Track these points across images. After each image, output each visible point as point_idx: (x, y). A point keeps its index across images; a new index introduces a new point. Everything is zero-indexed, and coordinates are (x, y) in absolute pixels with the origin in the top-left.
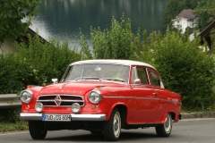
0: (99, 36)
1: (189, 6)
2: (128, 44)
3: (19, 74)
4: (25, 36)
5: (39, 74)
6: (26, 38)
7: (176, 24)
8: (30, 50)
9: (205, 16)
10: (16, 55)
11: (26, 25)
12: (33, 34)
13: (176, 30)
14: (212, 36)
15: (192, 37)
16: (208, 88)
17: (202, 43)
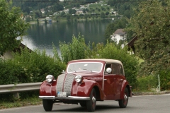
0: (65, 47)
1: (121, 27)
2: (83, 51)
3: (15, 72)
4: (19, 48)
5: (28, 71)
6: (19, 49)
7: (113, 38)
8: (22, 56)
9: (131, 33)
10: (13, 60)
11: (19, 41)
12: (23, 46)
13: (113, 42)
14: (135, 45)
15: (123, 46)
16: (133, 77)
17: (129, 50)
